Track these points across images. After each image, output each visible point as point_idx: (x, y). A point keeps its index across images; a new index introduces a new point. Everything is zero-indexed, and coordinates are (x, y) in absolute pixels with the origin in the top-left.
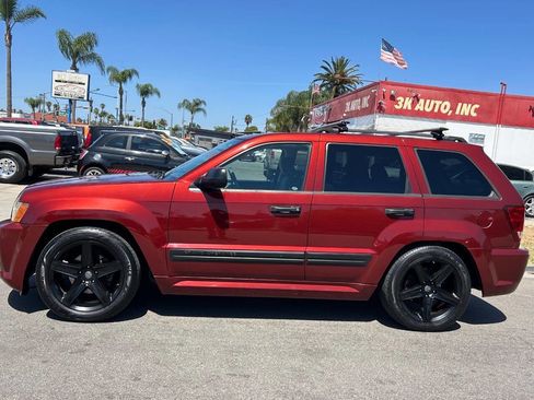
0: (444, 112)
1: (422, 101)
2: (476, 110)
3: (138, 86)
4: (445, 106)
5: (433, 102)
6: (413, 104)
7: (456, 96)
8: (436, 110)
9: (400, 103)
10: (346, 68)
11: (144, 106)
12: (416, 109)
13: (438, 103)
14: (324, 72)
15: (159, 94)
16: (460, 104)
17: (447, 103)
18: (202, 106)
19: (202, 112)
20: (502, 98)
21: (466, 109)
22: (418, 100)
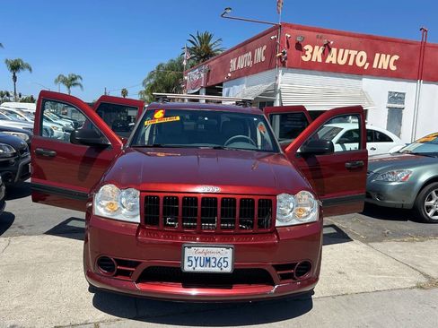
0: (360, 64)
1: (334, 50)
2: (396, 63)
3: (7, 61)
4: (360, 58)
5: (347, 51)
6: (324, 55)
7: (374, 45)
8: (351, 63)
9: (308, 53)
10: (210, 43)
11: (15, 81)
12: (328, 61)
13: (353, 53)
14: (191, 46)
15: (30, 70)
16: (378, 55)
17: (363, 54)
18: (79, 81)
19: (78, 87)
20: (423, 47)
21: (385, 61)
22: (330, 50)
